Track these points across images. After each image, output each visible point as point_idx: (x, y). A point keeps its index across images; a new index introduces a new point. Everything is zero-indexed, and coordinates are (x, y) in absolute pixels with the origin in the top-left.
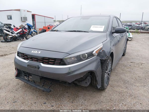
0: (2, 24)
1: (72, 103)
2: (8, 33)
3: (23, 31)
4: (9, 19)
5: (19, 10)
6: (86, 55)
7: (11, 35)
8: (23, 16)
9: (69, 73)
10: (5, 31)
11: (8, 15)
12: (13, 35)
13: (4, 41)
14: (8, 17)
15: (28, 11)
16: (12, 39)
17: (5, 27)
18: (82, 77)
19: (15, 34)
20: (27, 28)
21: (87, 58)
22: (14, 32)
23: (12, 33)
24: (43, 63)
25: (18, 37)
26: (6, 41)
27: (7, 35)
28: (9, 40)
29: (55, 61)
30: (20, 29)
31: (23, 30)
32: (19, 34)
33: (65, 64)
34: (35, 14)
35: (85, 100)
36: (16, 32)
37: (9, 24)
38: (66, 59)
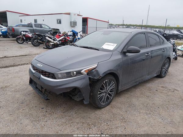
0: (50, 28)
1: (64, 113)
2: (50, 39)
3: (65, 39)
4: (58, 23)
5: (69, 14)
6: (75, 73)
7: (52, 42)
8: (73, 21)
9: (57, 86)
10: (47, 38)
11: (57, 19)
12: (55, 42)
13: (46, 47)
14: (58, 21)
15: (78, 15)
16: (54, 45)
17: (49, 33)
18: (69, 91)
19: (57, 41)
20: (72, 35)
21: (76, 76)
22: (56, 39)
23: (54, 40)
24: (43, 75)
25: (59, 44)
26: (48, 48)
27: (49, 41)
28: (51, 47)
29: (50, 75)
30: (63, 36)
31: (65, 37)
32: (60, 42)
33: (55, 78)
34: (88, 18)
35: (76, 113)
36: (58, 40)
37: (57, 29)
38: (57, 74)
